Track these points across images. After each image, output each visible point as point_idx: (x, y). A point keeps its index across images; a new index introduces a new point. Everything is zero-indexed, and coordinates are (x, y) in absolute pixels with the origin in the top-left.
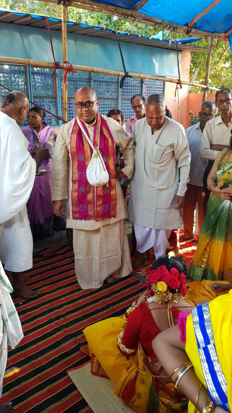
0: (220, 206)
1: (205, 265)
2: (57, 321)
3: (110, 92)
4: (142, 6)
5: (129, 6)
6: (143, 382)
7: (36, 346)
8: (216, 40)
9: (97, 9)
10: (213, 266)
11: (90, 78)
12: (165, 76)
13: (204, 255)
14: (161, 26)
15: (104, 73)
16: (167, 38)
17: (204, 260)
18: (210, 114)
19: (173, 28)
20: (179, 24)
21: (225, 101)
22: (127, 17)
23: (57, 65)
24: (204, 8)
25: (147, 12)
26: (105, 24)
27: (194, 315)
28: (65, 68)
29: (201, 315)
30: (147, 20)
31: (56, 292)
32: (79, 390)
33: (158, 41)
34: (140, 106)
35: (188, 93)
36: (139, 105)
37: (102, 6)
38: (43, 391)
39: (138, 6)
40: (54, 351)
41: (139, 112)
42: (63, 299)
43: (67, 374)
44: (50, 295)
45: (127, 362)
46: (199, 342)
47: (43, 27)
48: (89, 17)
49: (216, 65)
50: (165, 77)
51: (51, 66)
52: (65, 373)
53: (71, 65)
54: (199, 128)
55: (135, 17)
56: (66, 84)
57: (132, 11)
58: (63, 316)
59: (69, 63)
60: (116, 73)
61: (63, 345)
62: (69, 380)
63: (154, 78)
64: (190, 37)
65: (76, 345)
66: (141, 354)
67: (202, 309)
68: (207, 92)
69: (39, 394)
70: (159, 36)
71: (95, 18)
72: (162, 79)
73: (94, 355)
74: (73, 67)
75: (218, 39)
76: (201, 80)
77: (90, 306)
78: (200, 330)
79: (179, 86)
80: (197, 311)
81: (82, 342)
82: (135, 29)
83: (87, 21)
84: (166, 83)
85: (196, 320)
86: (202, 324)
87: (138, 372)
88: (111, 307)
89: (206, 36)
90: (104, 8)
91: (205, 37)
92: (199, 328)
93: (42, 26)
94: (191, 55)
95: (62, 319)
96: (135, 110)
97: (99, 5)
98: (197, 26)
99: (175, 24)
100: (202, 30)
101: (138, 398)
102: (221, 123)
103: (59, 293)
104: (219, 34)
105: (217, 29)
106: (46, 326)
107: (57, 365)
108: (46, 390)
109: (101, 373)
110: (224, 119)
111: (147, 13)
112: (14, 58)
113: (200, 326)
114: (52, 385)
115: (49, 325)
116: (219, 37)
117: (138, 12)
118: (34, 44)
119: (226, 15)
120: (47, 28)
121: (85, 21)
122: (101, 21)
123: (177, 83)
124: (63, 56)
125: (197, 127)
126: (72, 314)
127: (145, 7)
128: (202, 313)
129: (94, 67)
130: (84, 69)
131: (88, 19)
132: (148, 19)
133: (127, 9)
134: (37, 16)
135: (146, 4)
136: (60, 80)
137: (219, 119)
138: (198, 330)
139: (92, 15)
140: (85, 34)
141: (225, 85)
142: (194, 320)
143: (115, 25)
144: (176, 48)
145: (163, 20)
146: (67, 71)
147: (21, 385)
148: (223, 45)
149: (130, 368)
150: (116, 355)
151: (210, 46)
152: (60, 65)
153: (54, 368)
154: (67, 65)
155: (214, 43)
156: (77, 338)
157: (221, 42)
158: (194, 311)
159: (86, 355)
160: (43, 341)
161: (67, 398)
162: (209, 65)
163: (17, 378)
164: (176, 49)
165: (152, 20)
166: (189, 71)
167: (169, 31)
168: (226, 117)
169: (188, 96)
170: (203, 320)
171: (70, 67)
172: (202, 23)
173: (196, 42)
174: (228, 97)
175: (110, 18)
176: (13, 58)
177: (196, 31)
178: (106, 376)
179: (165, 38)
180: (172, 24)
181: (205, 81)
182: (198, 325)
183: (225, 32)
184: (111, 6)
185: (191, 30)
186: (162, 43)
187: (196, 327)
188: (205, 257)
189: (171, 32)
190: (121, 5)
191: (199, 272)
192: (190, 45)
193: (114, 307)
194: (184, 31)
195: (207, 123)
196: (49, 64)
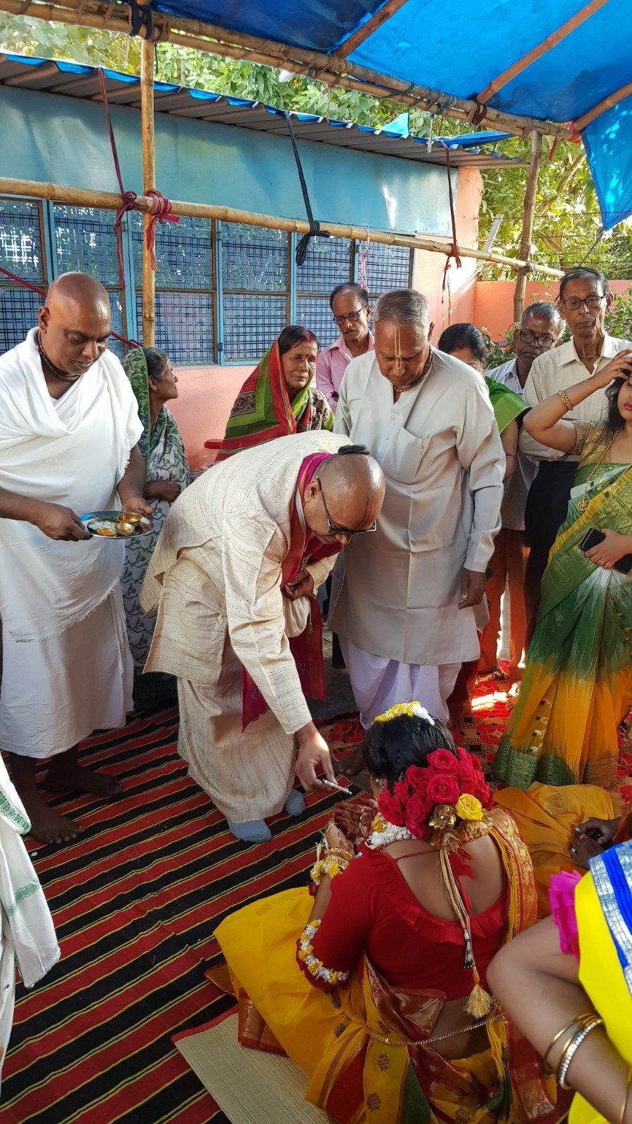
0: (582, 587)
1: (541, 745)
2: (137, 902)
3: (262, 275)
4: (358, 44)
5: (322, 46)
6: (383, 1063)
7: (82, 971)
8: (549, 139)
9: (237, 52)
10: (561, 748)
11: (214, 237)
12: (414, 234)
13: (538, 718)
14: (406, 99)
15: (254, 223)
16: (418, 132)
17: (536, 731)
18: (545, 334)
19: (439, 105)
20: (453, 96)
21: (585, 300)
22: (316, 74)
23: (128, 202)
24: (522, 53)
25: (370, 61)
26: (251, 92)
27: (598, 879)
28: (149, 210)
29: (619, 876)
30: (368, 82)
31: (129, 823)
32: (209, 1091)
33: (397, 140)
34: (354, 316)
35: (475, 280)
36: (350, 313)
37: (251, 42)
38: (108, 1095)
39: (347, 44)
40: (134, 985)
41: (351, 331)
42: (150, 839)
43: (175, 1047)
44: (115, 829)
45: (337, 1012)
46: (624, 948)
47: (88, 97)
48: (205, 70)
49: (547, 207)
50: (414, 236)
51: (111, 204)
52: (166, 1045)
53: (166, 202)
54: (515, 374)
55: (338, 73)
56: (151, 251)
57: (330, 59)
58: (154, 887)
59: (159, 196)
60: (287, 223)
61: (159, 967)
62: (180, 1062)
63: (388, 238)
64: (479, 130)
65: (195, 966)
66: (373, 989)
67: (618, 861)
68: (526, 277)
69: (97, 1105)
70: (400, 125)
71: (223, 74)
72: (408, 241)
73: (244, 994)
74: (173, 206)
75: (554, 138)
76: (509, 247)
77: (227, 860)
78: (620, 917)
79: (453, 260)
80: (606, 868)
81: (209, 959)
82: (334, 107)
83: (201, 81)
84: (417, 251)
85: (605, 893)
86: (624, 903)
87: (368, 1037)
88: (286, 861)
89: (523, 129)
90: (255, 49)
91: (521, 132)
92: (617, 911)
93: (86, 94)
94: (484, 178)
95: (150, 895)
96: (342, 326)
97: (241, 40)
98: (501, 101)
99: (443, 95)
100: (512, 111)
101: (372, 1108)
102: (574, 361)
103: (140, 824)
104: (557, 124)
105: (554, 111)
106: (108, 917)
107: (144, 1022)
108: (117, 1092)
109: (268, 1042)
110: (583, 350)
111: (369, 64)
112: (11, 179)
113: (619, 908)
114: (133, 1079)
115: (117, 912)
116: (559, 131)
117: (345, 62)
118: (64, 142)
119: (578, 73)
120: (100, 97)
121: (195, 81)
122: (240, 82)
123: (447, 254)
124: (144, 175)
125: (508, 372)
126: (179, 882)
127: (364, 48)
128: (620, 873)
129: (227, 208)
130: (201, 212)
131: (204, 76)
132: (372, 80)
133: (318, 51)
134: (75, 67)
135: (367, 40)
136: (133, 240)
137: (568, 351)
138: (615, 919)
139: (215, 65)
140: (200, 118)
141: (569, 260)
142: (601, 893)
143: (277, 95)
144: (445, 159)
145: (413, 85)
146: (154, 217)
147: (46, 1081)
148: (567, 152)
149: (344, 1029)
150: (305, 994)
151: (536, 156)
152: (136, 201)
153: (134, 1030)
154: (155, 200)
155: (544, 149)
156: (195, 948)
157: (563, 145)
158: (598, 868)
159: (224, 993)
160: (102, 958)
161: (178, 1114)
162: (531, 205)
163: (34, 1062)
164: (446, 163)
165: (384, 84)
166: (477, 221)
167: (427, 114)
168: (588, 344)
169: (475, 288)
170: (627, 891)
171: (163, 205)
172: (514, 93)
173: (497, 145)
174: (594, 290)
175: (265, 76)
176: (8, 179)
177: (498, 116)
178: (279, 1051)
179: (414, 133)
180: (435, 95)
181: (522, 248)
182: (615, 905)
183: (575, 119)
184: (274, 43)
185: (485, 112)
186: (408, 145)
187: (609, 912)
188: (542, 723)
189: (433, 116)
190: (300, 40)
191: (524, 765)
192: (482, 153)
193: (294, 859)
194: (467, 115)
195: (536, 361)
196: (107, 198)
